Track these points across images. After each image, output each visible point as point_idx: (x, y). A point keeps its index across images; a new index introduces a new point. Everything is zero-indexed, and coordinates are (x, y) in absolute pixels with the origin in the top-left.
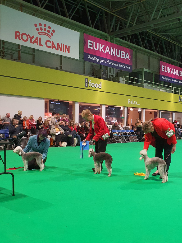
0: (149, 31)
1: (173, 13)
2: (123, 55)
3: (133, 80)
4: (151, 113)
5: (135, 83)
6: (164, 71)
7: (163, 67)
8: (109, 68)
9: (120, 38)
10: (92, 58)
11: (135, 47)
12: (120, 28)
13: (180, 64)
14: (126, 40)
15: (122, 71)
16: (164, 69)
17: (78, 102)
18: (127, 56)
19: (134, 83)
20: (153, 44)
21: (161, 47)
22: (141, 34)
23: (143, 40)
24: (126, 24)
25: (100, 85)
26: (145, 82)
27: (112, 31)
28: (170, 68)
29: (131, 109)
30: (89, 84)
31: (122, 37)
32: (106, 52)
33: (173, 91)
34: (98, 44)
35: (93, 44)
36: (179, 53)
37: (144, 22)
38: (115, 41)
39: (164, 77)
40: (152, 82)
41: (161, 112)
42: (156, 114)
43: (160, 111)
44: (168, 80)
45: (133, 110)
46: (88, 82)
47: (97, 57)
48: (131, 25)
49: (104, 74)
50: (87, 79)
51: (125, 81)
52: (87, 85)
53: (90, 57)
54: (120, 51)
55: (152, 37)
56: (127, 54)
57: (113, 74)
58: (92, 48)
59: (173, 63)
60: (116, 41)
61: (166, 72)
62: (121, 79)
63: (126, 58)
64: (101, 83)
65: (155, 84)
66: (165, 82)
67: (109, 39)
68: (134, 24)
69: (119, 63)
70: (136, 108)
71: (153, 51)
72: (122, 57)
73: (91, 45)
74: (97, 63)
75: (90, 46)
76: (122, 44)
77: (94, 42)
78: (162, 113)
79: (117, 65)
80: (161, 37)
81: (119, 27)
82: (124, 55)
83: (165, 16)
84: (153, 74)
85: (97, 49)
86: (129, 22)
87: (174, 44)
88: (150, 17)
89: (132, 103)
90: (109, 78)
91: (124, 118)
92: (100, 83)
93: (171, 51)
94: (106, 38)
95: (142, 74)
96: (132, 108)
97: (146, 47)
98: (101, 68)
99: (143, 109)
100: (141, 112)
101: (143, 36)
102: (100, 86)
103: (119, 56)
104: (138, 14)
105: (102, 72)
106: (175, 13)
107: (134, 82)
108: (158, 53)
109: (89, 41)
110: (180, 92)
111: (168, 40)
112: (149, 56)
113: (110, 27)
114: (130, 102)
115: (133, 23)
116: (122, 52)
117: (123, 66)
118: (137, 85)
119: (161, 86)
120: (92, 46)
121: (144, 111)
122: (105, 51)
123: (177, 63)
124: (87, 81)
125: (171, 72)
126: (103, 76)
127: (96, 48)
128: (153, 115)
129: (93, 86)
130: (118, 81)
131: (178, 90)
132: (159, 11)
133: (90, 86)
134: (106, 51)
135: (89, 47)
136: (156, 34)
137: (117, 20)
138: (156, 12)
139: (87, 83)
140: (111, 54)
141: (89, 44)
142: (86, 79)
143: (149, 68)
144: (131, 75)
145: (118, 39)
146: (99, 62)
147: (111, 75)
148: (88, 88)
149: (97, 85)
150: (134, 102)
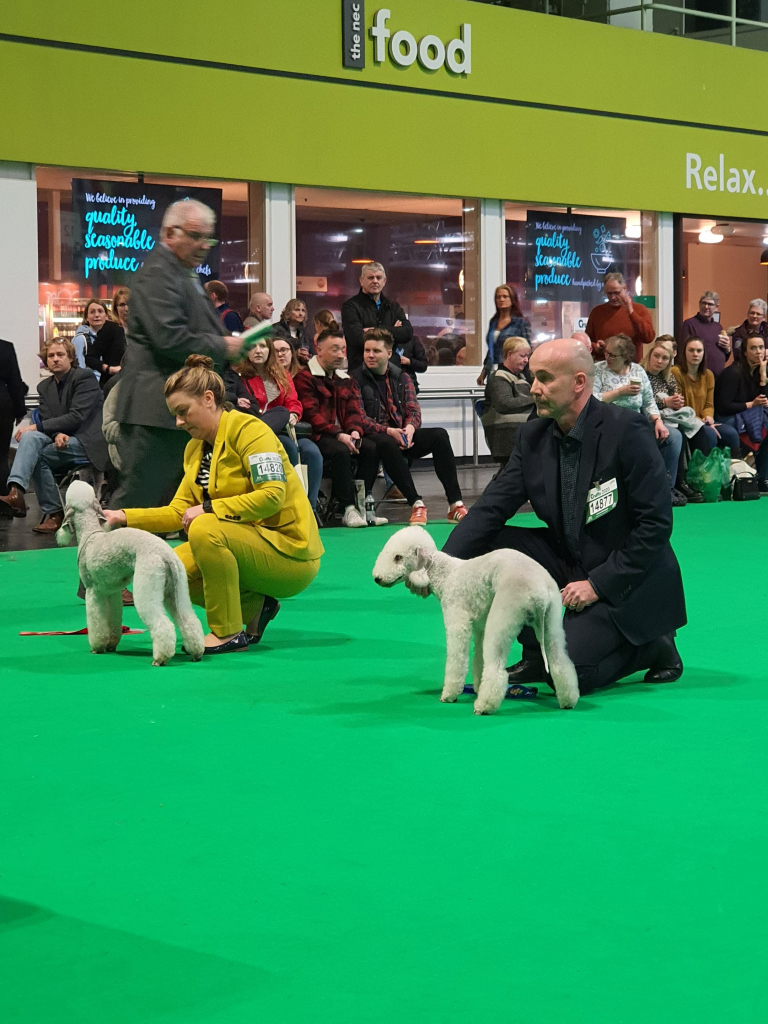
5: (733, 19)
17: (290, 187)
19: (728, 24)
25: (456, 44)
29: (708, 234)
30: (374, 39)
45: (719, 238)
46: (368, 24)
50: (361, 2)
51: (656, 11)
52: (362, 48)
64: (467, 28)
70: (742, 225)
89: (717, 183)
91: (651, 301)
92: (461, 28)
96: (712, 224)
102: (459, 52)
107: (730, 14)
114: (701, 173)
118: (749, 40)
124: (362, 20)
129: (408, 60)
130: (599, 13)
133: (382, 56)
139: (361, 34)
142: (347, 3)
148: (368, 74)
149: (432, 48)
150: (728, 176)
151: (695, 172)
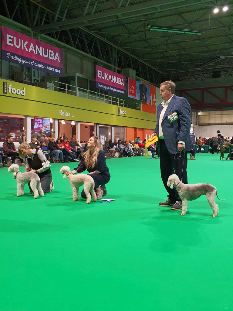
0: (82, 28)
1: (110, 9)
2: (51, 55)
3: (64, 86)
4: (86, 127)
5: (67, 90)
6: (100, 77)
7: (100, 73)
8: (33, 70)
9: (46, 34)
10: (12, 57)
11: (64, 47)
12: (46, 23)
13: (117, 70)
14: (53, 37)
15: (50, 75)
16: (101, 74)
18: (57, 57)
19: (66, 90)
20: (86, 44)
21: (96, 48)
22: (72, 31)
23: (74, 38)
24: (53, 18)
25: (22, 90)
26: (79, 89)
27: (36, 26)
28: (107, 74)
29: (63, 122)
30: (9, 89)
31: (48, 34)
32: (30, 51)
33: (112, 101)
34: (20, 40)
35: (13, 39)
36: (116, 56)
37: (76, 17)
38: (39, 37)
39: (101, 84)
40: (87, 90)
41: (98, 126)
42: (92, 128)
43: (97, 124)
44: (105, 88)
45: (65, 123)
46: (8, 87)
47: (19, 56)
48: (60, 20)
49: (27, 78)
50: (6, 83)
51: (54, 87)
52: (7, 90)
53: (9, 56)
54: (47, 50)
55: (85, 35)
56: (57, 54)
57: (38, 78)
58: (12, 45)
59: (110, 68)
60: (41, 37)
61: (103, 78)
62: (49, 84)
63: (55, 60)
64: (24, 88)
65: (91, 93)
66: (102, 91)
67: (32, 34)
68: (64, 19)
69: (47, 65)
70: (68, 121)
71: (86, 52)
72: (50, 58)
73: (11, 40)
74: (19, 64)
75: (10, 42)
76: (48, 42)
77: (15, 38)
78: (100, 127)
79: (44, 67)
80: (96, 36)
81: (45, 21)
82: (53, 56)
83: (100, 11)
84: (88, 80)
85: (19, 47)
86: (57, 15)
87: (111, 46)
88: (83, 12)
89: (64, 114)
90: (33, 82)
91: (54, 132)
92: (23, 88)
93: (107, 54)
94: (28, 34)
95: (74, 80)
96: (64, 121)
97: (77, 48)
98: (22, 70)
99: (77, 122)
100: (75, 126)
101: (74, 34)
102: (23, 92)
103: (46, 56)
104: (68, 7)
105: (24, 75)
106: (112, 8)
107: (66, 89)
108: (92, 55)
109: (8, 36)
110: (119, 103)
111: (104, 41)
112: (81, 58)
113: (34, 21)
114: (62, 113)
115: (61, 17)
116: (50, 51)
117: (52, 69)
118: (69, 93)
119: (98, 95)
120: (12, 42)
121: (79, 124)
122: (28, 49)
123: (114, 69)
125: (108, 79)
126: (26, 80)
127: (18, 45)
128: (88, 129)
129: (15, 93)
130: (45, 87)
131: (116, 100)
132: (94, 4)
133: (10, 92)
134: (30, 49)
135: (8, 43)
136: (89, 31)
137: (42, 12)
138: (90, 5)
139: (6, 88)
140: (37, 53)
141: (8, 40)
142: (4, 83)
143: (82, 73)
144: (61, 80)
145: (44, 35)
146: (22, 62)
147: (37, 80)
148: (8, 95)
149: (19, 91)
150: (66, 113)
151: (61, 113)
